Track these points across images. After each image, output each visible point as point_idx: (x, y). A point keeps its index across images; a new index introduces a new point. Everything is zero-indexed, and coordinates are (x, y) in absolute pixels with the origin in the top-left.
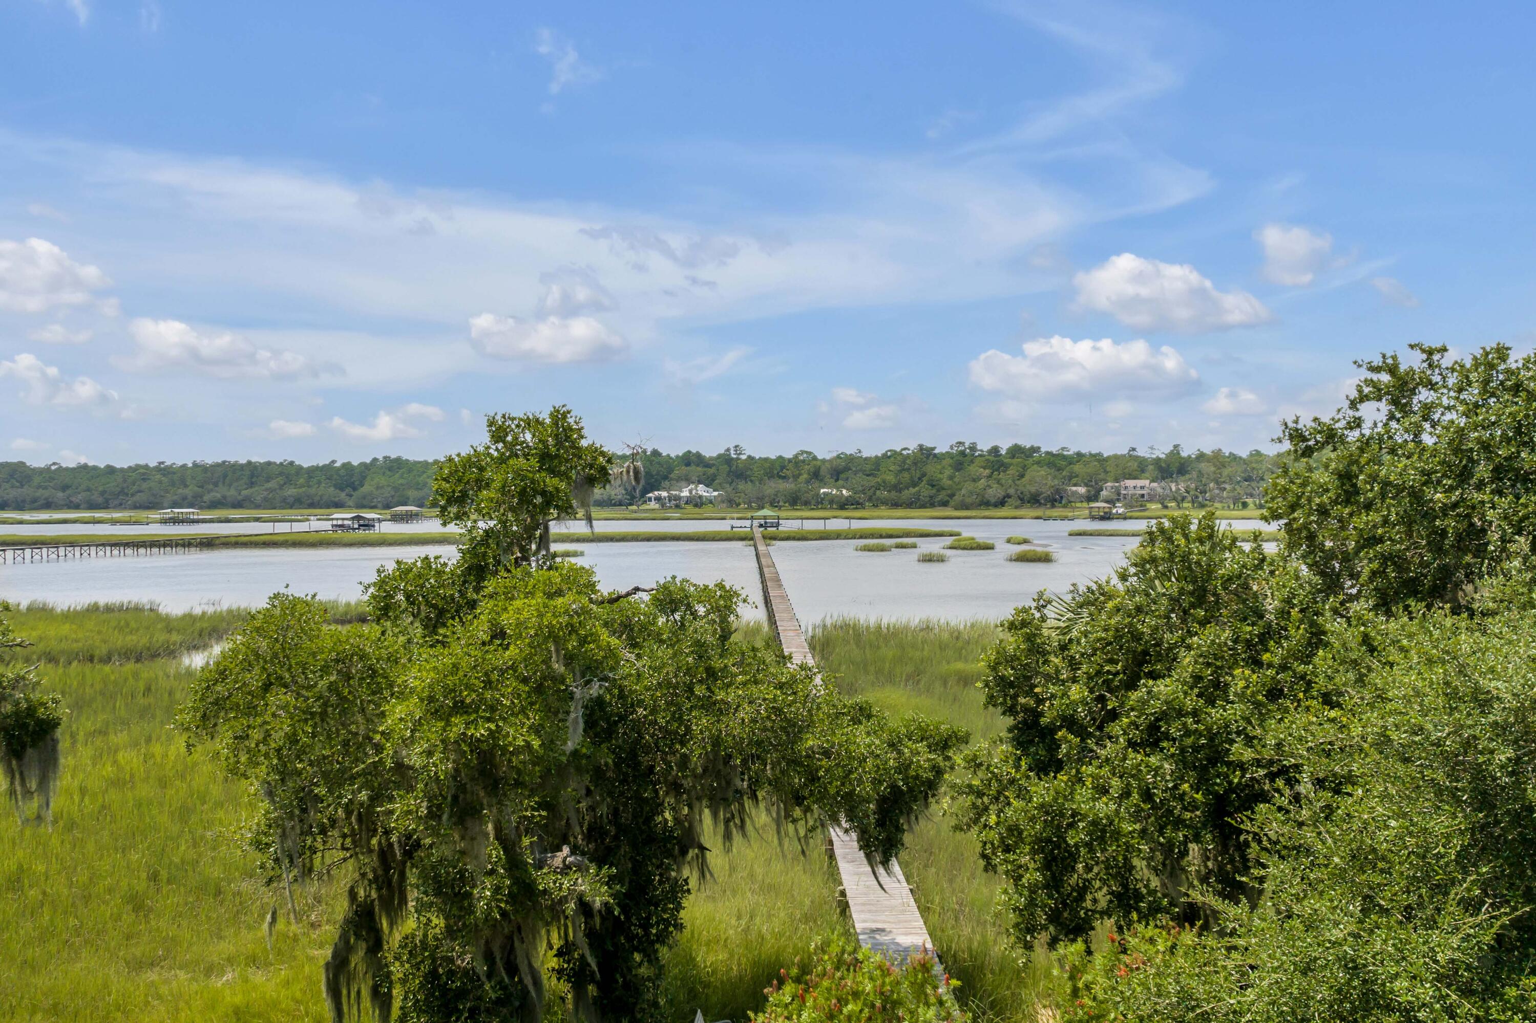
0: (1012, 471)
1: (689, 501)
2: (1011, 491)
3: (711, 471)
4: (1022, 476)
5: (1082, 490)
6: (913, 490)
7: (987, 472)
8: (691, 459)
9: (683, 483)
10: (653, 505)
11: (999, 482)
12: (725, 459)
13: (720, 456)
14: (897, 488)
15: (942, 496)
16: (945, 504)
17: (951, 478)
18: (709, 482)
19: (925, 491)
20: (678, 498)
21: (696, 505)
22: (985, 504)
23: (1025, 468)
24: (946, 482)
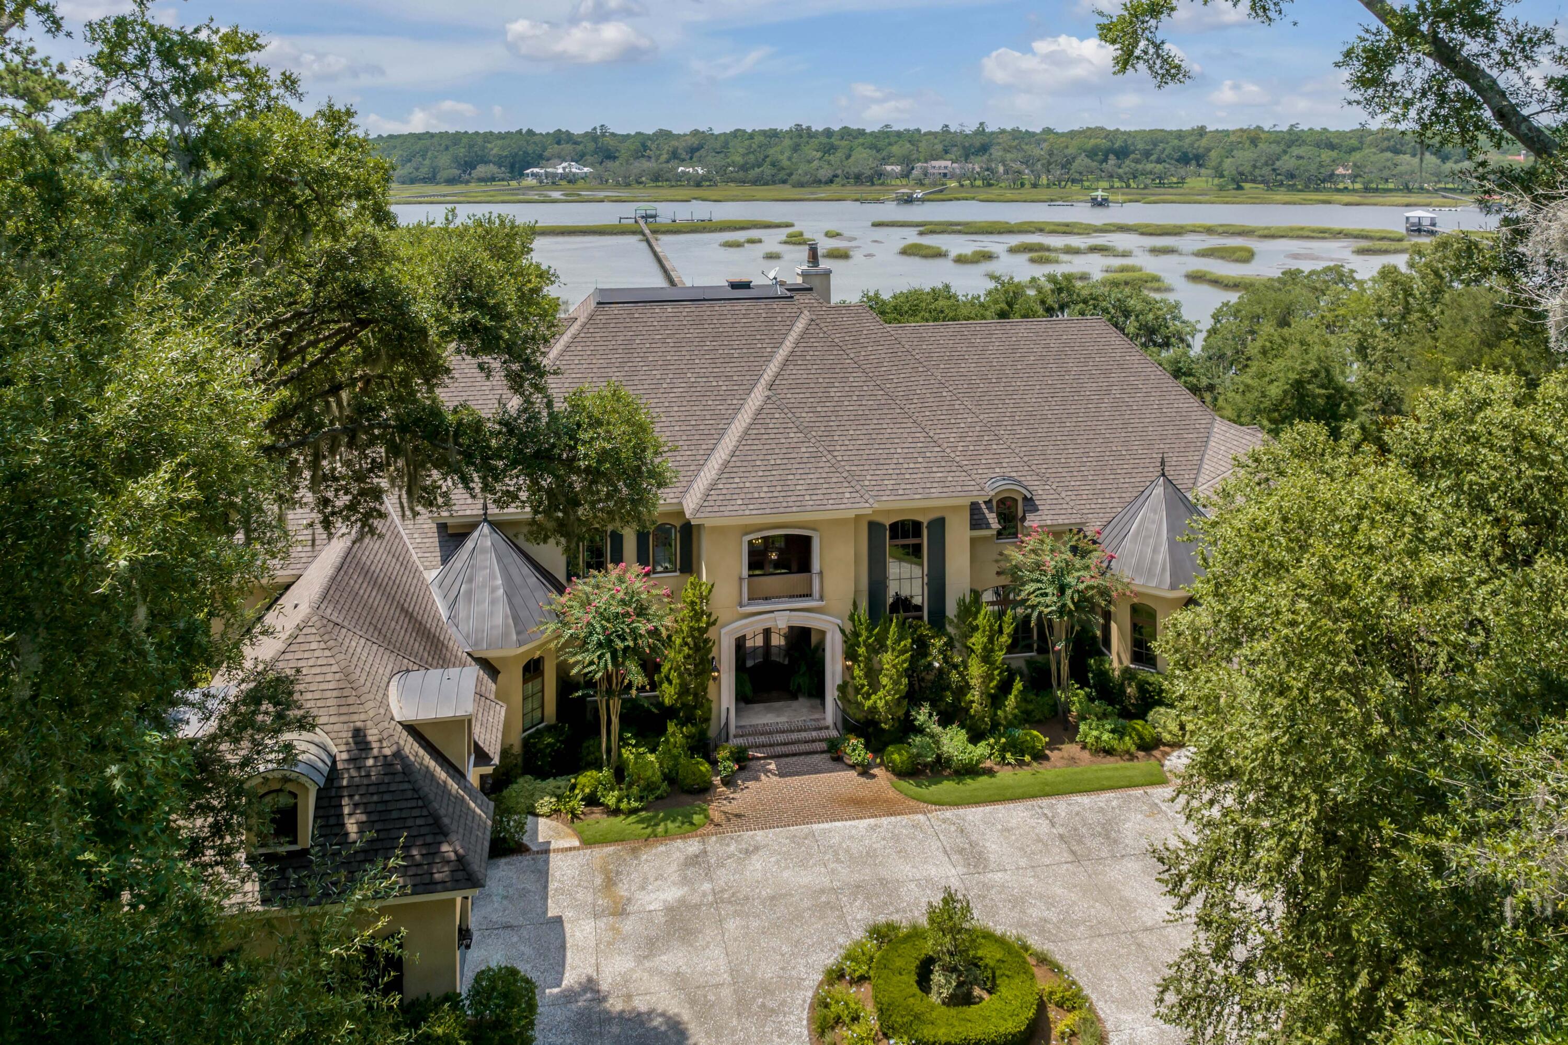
0: (840, 154)
1: (563, 177)
2: (839, 172)
3: (580, 148)
4: (848, 157)
5: (898, 169)
6: (757, 170)
7: (819, 154)
8: (561, 137)
9: (556, 161)
10: (531, 181)
11: (829, 163)
12: (592, 136)
13: (586, 134)
14: (744, 168)
15: (782, 175)
16: (784, 182)
17: (790, 159)
18: (579, 159)
19: (767, 170)
20: (554, 175)
21: (570, 182)
22: (818, 182)
23: (851, 149)
24: (786, 163)
